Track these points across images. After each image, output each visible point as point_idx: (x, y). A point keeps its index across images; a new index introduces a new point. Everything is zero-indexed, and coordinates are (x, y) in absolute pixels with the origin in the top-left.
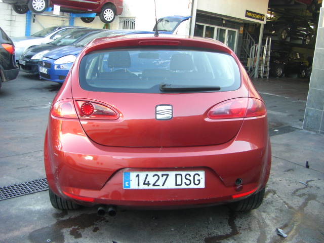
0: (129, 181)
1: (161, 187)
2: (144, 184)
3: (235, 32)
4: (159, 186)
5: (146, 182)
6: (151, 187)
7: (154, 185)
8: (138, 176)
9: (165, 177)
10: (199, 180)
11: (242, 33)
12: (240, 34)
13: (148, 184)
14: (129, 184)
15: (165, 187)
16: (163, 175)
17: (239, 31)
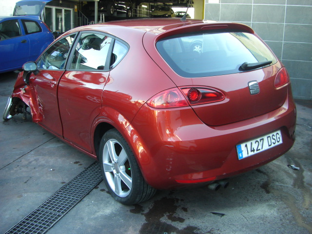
0: (241, 152)
1: (261, 150)
2: (251, 151)
3: (70, 11)
4: (259, 150)
5: (252, 149)
6: (256, 152)
7: (257, 150)
8: (246, 146)
9: (262, 141)
10: (279, 138)
11: (76, 11)
12: (74, 13)
13: (254, 150)
14: (242, 155)
15: (263, 149)
16: (261, 140)
17: (74, 10)
